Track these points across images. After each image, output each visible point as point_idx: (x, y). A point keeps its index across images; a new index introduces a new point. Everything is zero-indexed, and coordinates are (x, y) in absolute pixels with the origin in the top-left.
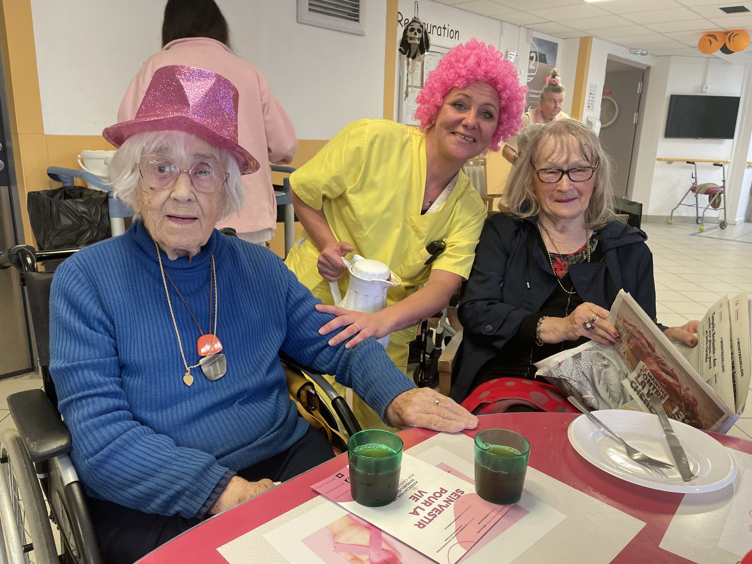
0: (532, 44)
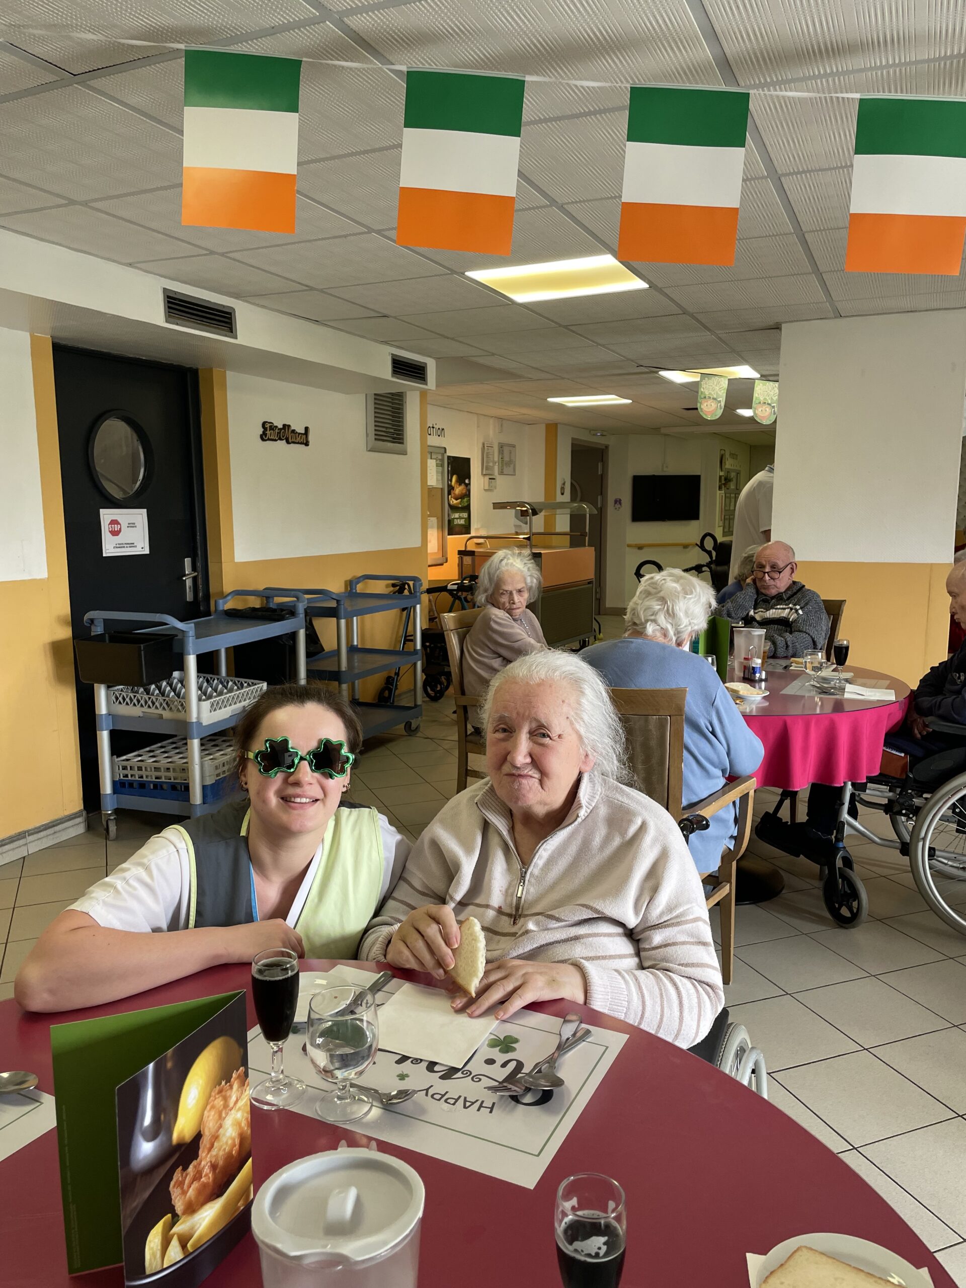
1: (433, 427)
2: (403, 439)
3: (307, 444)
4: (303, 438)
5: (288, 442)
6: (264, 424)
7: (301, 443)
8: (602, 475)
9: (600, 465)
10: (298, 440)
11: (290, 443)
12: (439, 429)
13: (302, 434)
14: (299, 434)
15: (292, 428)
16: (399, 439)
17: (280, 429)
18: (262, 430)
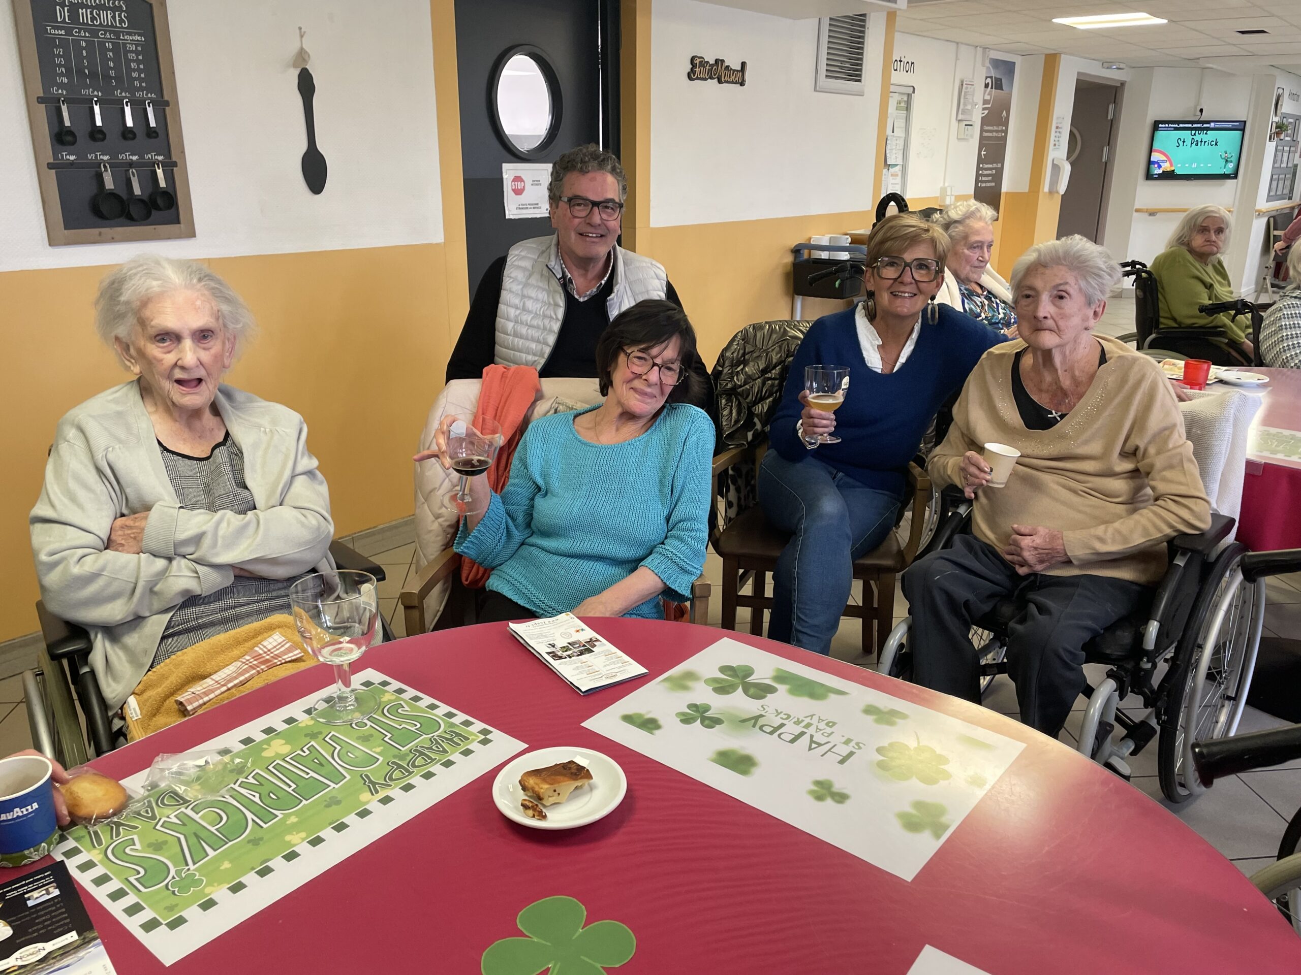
0: (988, 68)
1: (901, 61)
2: (860, 76)
3: (742, 84)
4: (737, 77)
5: (720, 82)
6: (693, 59)
7: (736, 83)
8: (1112, 121)
9: (1111, 107)
10: (733, 78)
11: (722, 83)
12: (908, 62)
13: (737, 71)
14: (734, 71)
15: (727, 64)
16: (857, 75)
17: (712, 65)
18: (691, 66)
